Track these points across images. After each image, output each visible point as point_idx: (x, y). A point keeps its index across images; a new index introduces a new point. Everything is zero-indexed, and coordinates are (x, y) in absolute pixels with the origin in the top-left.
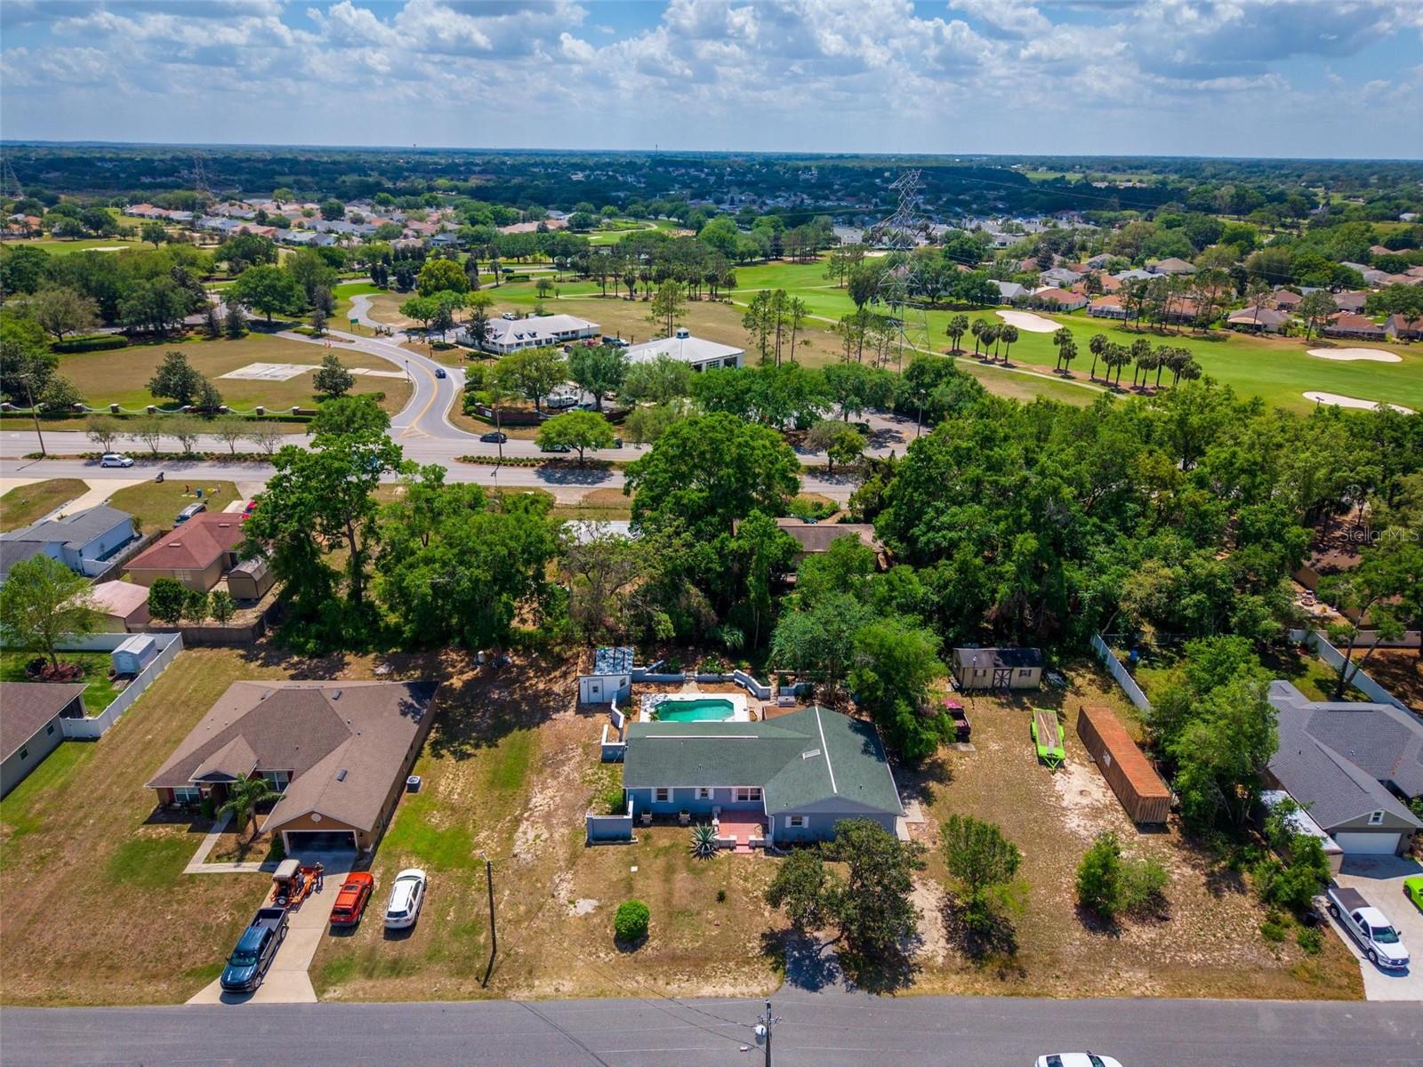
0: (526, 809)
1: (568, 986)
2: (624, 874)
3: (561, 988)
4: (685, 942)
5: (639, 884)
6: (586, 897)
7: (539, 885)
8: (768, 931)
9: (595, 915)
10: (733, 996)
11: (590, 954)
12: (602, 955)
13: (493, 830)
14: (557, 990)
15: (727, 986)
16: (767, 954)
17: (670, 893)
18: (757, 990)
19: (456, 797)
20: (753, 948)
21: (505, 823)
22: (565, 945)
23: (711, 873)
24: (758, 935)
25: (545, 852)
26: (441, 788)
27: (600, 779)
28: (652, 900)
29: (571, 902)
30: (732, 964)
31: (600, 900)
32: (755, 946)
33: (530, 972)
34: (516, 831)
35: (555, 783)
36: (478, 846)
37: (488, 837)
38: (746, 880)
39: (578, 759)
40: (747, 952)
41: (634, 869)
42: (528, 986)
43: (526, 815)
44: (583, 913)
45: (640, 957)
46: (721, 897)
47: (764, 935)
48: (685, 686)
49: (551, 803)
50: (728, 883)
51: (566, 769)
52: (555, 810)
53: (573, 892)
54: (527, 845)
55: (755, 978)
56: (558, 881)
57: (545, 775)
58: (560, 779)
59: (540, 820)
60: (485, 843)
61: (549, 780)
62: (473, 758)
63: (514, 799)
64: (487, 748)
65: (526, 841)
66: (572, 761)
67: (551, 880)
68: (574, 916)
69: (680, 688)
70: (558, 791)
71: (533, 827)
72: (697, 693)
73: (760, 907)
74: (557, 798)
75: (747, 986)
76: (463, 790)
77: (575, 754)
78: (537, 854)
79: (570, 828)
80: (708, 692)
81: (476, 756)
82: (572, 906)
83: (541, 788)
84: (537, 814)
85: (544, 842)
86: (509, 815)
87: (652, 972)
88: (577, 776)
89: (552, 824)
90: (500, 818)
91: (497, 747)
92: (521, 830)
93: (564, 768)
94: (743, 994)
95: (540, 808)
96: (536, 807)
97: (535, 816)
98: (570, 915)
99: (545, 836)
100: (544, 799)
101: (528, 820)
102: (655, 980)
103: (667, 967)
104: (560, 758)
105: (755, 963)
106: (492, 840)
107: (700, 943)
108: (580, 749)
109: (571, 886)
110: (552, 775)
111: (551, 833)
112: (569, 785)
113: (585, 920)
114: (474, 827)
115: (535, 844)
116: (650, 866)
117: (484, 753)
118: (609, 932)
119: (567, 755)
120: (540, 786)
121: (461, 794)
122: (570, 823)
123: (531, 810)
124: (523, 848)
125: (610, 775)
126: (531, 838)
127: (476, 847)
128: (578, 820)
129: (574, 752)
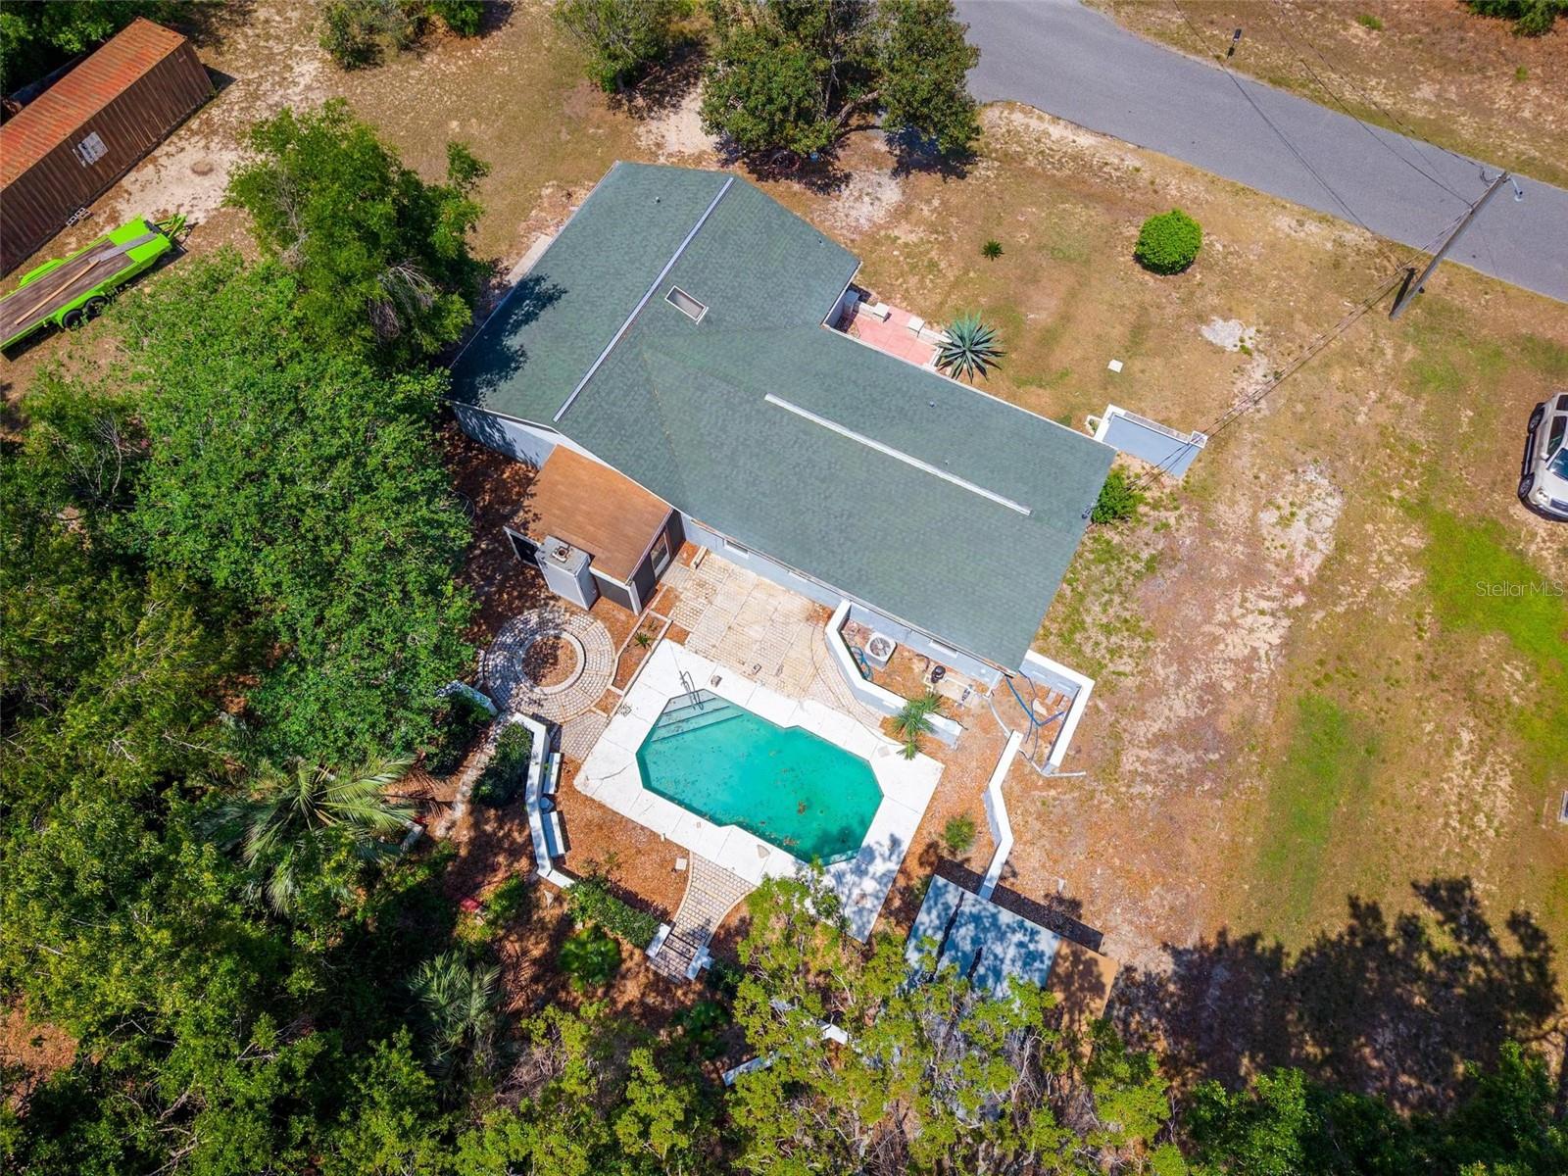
0: (1293, 613)
1: (1284, 223)
2: (1138, 365)
3: (1294, 224)
4: (1083, 217)
5: (1118, 332)
6: (1219, 351)
7: (1300, 408)
8: (952, 181)
9: (1214, 309)
10: (1056, 119)
11: (1237, 254)
12: (1219, 247)
13: (1377, 593)
14: (1301, 224)
15: (1055, 136)
16: (975, 154)
17: (1073, 294)
18: (1018, 118)
19: (1466, 737)
20: (987, 169)
21: (1353, 595)
22: (1274, 284)
23: (983, 300)
24: (969, 179)
25: (1276, 477)
26: (1505, 782)
27: (1107, 630)
28: (1107, 296)
29: (1248, 352)
30: (1031, 162)
31: (1198, 333)
32: (982, 171)
33: (1337, 265)
34: (1328, 562)
35: (1217, 669)
36: (1415, 558)
37: (1391, 573)
38: (933, 265)
39: (1145, 729)
40: (999, 168)
41: (1116, 366)
42: (1342, 245)
43: (1299, 600)
44: (1232, 322)
46: (993, 251)
47: (962, 176)
48: (713, 929)
49: (1237, 611)
50: (966, 273)
51: (1179, 706)
52: (1233, 582)
53: (1240, 370)
54: (1308, 508)
55: (1009, 131)
56: (1263, 404)
57: (1235, 708)
58: (1201, 677)
59: (1271, 567)
60: (1398, 560)
61: (1229, 686)
62: (1425, 879)
63: (1321, 663)
64: (1382, 907)
65: (1308, 522)
66: (1155, 728)
67: (1276, 412)
68: (1248, 324)
69: (735, 922)
70: (1215, 640)
71: (1290, 557)
72: (702, 860)
73: (939, 214)
74: (1220, 617)
75: (1027, 126)
76: (1448, 753)
77: (1145, 754)
78: (1290, 477)
79: (1212, 516)
80: (667, 851)
81: (1415, 885)
82: (1248, 344)
83: (1251, 670)
84: (1275, 591)
85: (1270, 502)
86: (1340, 616)
87: (1151, 196)
88: (1159, 667)
89: (1247, 544)
90: (1359, 616)
91: (1353, 903)
92: (1317, 559)
93: (1182, 713)
94: (1040, 118)
95: (1264, 605)
96: (1273, 614)
97: (1279, 585)
98: (1253, 330)
99: (1269, 517)
100: (1251, 631)
101: (1298, 580)
102: (1152, 183)
103: (1129, 196)
104: (1183, 759)
105: (996, 151)
106: (1380, 560)
107: (1062, 206)
108: (1128, 767)
109: (1240, 385)
110: (1219, 699)
111: (1253, 519)
112: (1185, 648)
113: (1230, 310)
114: (1420, 616)
115: (1292, 504)
116: (1085, 359)
117: (1389, 888)
118: (1199, 276)
119: (1164, 761)
120: (1254, 677)
121: (1454, 741)
122: (1209, 529)
123: (1285, 609)
124: (1319, 504)
125: (1085, 630)
126: (1299, 524)
127: (1418, 555)
128: (1191, 531)
129: (1145, 763)
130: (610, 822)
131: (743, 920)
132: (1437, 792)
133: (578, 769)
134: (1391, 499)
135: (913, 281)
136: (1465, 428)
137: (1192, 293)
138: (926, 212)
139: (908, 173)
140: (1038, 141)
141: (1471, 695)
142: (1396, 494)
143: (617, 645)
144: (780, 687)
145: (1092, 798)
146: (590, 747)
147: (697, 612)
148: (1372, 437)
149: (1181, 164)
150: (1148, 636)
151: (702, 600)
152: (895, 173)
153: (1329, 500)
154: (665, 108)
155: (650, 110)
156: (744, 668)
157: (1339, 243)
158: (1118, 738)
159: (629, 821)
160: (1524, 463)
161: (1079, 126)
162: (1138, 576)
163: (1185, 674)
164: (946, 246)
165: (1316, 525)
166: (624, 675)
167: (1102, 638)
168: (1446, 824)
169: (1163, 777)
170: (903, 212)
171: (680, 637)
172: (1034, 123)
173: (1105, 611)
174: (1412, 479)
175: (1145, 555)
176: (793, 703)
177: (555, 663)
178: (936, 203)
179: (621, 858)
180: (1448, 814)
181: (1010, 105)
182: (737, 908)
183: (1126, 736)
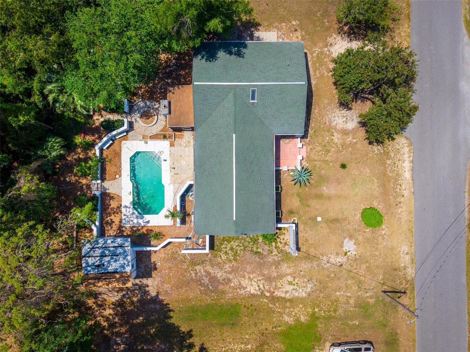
0: (262, 294)
1: (405, 249)
2: (324, 225)
3: (406, 252)
4: (374, 187)
5: (332, 215)
6: (342, 246)
7: (333, 275)
8: (366, 142)
9: (357, 239)
10: (412, 162)
11: (384, 239)
12: (383, 232)
14: (407, 254)
15: (404, 165)
16: (382, 143)
17: (340, 196)
18: (406, 149)
19: (249, 346)
20: (378, 150)
21: (277, 307)
22: (377, 253)
23: (323, 172)
24: (370, 146)
25: (304, 276)
28: (344, 207)
29: (346, 254)
30: (388, 162)
31: (345, 238)
32: (376, 148)
33: (395, 270)
34: (284, 298)
35: (235, 280)
37: (289, 315)
38: (328, 151)
39: (209, 268)
40: (380, 153)
41: (319, 219)
42: (405, 269)
43: (268, 294)
44: (354, 246)
45: (384, 212)
46: (344, 166)
47: (370, 144)
48: (107, 191)
49: (256, 280)
50: (331, 162)
51: (220, 274)
52: (264, 276)
53: (337, 254)
54: (298, 288)
55: (398, 149)
56: (328, 265)
57: (227, 288)
58: (231, 277)
59: (274, 284)
60: (294, 316)
61: (232, 285)
62: (205, 346)
63: (251, 305)
64: (193, 338)
65: (294, 289)
66: (210, 271)
67: (327, 269)
68: (356, 251)
69: (112, 195)
70: (244, 277)
71: (280, 288)
72: (121, 181)
73: (350, 144)
74: (251, 276)
75: (404, 154)
76: (242, 343)
77: (202, 271)
78: (306, 280)
79: (282, 263)
80: (119, 172)
81: (203, 344)
82: (348, 254)
83: (240, 289)
84: (267, 287)
85: (295, 277)
86: (268, 306)
87: (394, 205)
88: (228, 266)
89: (278, 276)
90: (271, 311)
91: (191, 331)
92: (283, 295)
93: (218, 276)
94: (410, 157)
95: (261, 286)
96: (260, 289)
97: (270, 288)
98: (355, 253)
99: (290, 278)
100: (252, 285)
101: (274, 292)
102: (400, 203)
103: (391, 197)
104: (206, 280)
105: (388, 149)
106: (292, 312)
107: (375, 179)
108: (197, 268)
109: (332, 256)
110: (227, 283)
111: (287, 275)
112: (237, 270)
113: (359, 244)
114: (279, 326)
115: (297, 283)
116: (317, 209)
117: (199, 338)
118: (368, 230)
119: (203, 276)
120: (238, 290)
121: (246, 344)
122: (277, 264)
123: (263, 292)
124: (301, 291)
125: (229, 243)
126: (292, 287)
127: (299, 321)
128: (274, 259)
129: (200, 271)
130: (118, 155)
131: (113, 197)
132: (230, 343)
133: (126, 140)
134: (314, 309)
135: (320, 148)
136: (351, 323)
137: (360, 231)
138: (349, 140)
139: (362, 127)
140: (399, 160)
141: (262, 345)
142: (316, 310)
143: (162, 131)
144: (172, 176)
145: (184, 263)
146: (133, 140)
147: (181, 145)
148: (333, 298)
149: (413, 209)
150: (235, 260)
151: (185, 145)
152: (360, 123)
153: (304, 293)
154: (348, 37)
155: (344, 34)
156: (172, 165)
157: (405, 268)
158: (203, 263)
159: (121, 159)
160: (346, 342)
161: (412, 170)
162: (252, 251)
163: (230, 273)
164: (339, 151)
165: (294, 292)
166: (154, 137)
167: (228, 248)
168: (222, 347)
169: (198, 277)
170: (345, 132)
171: (172, 145)
172: (406, 156)
173: (237, 246)
174: (324, 313)
175: (259, 250)
176: (169, 182)
177: (147, 119)
178: (354, 141)
179: (112, 162)
180: (225, 347)
181: (410, 145)
182: (115, 194)
183: (204, 265)
